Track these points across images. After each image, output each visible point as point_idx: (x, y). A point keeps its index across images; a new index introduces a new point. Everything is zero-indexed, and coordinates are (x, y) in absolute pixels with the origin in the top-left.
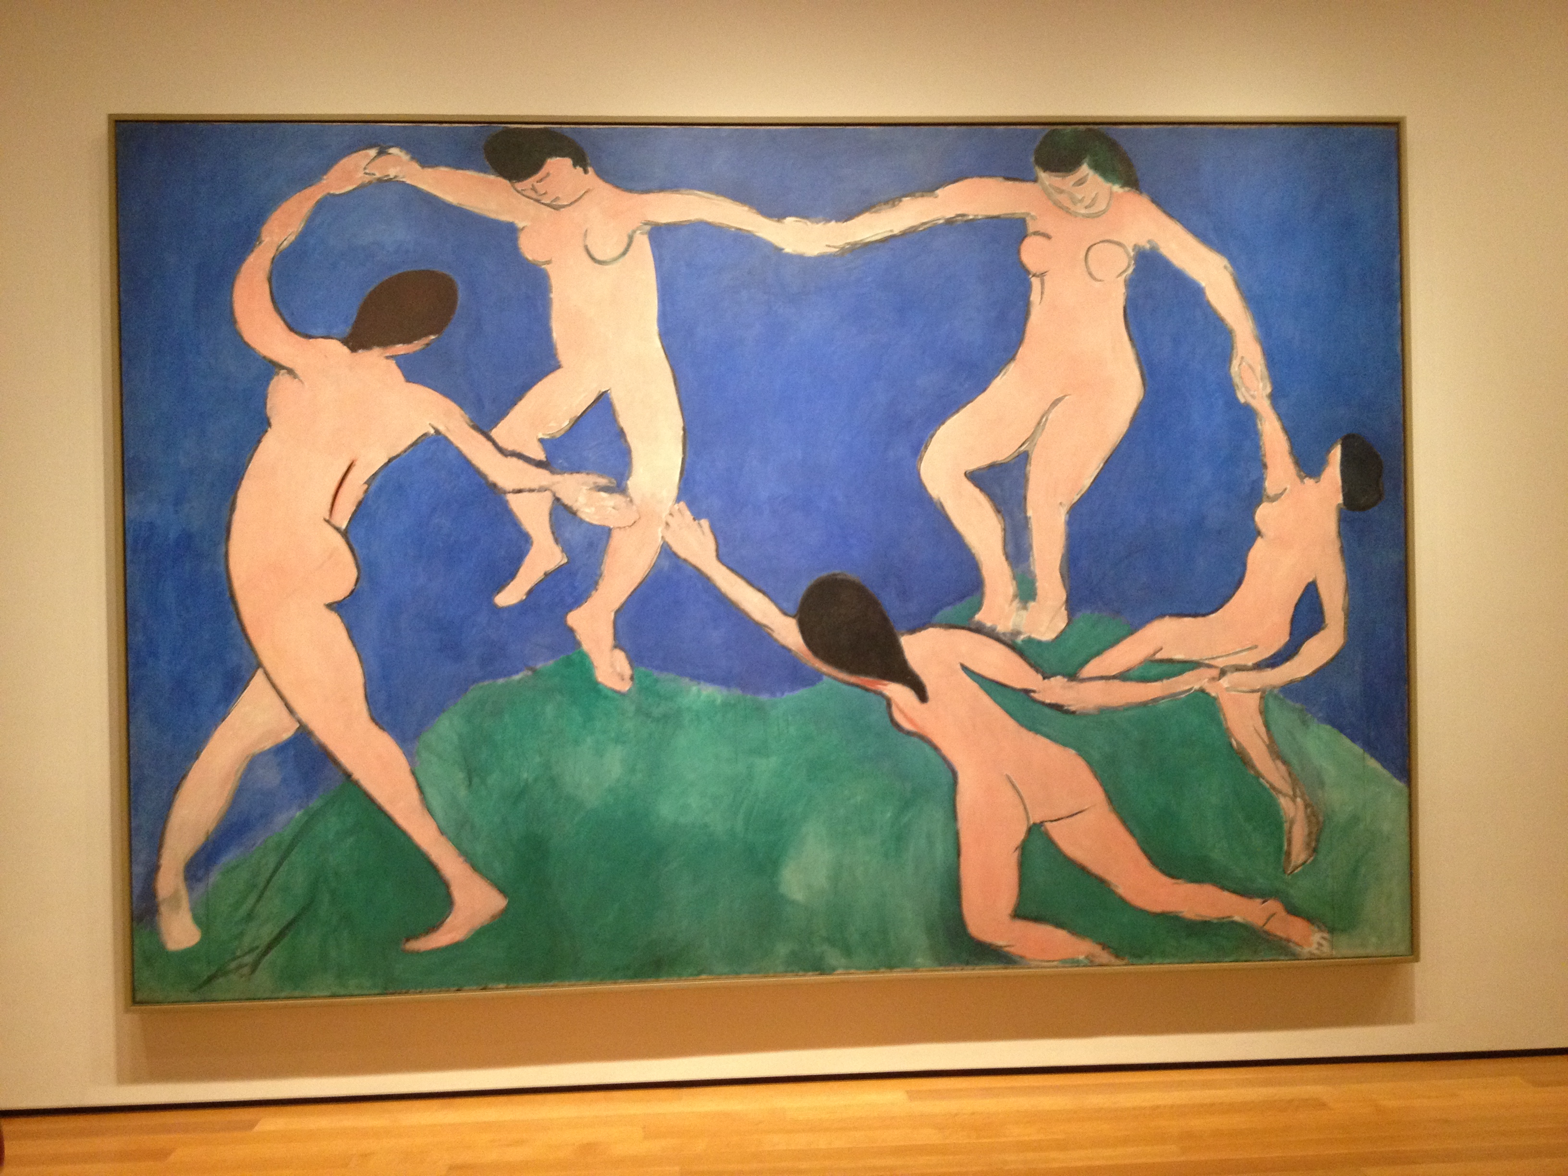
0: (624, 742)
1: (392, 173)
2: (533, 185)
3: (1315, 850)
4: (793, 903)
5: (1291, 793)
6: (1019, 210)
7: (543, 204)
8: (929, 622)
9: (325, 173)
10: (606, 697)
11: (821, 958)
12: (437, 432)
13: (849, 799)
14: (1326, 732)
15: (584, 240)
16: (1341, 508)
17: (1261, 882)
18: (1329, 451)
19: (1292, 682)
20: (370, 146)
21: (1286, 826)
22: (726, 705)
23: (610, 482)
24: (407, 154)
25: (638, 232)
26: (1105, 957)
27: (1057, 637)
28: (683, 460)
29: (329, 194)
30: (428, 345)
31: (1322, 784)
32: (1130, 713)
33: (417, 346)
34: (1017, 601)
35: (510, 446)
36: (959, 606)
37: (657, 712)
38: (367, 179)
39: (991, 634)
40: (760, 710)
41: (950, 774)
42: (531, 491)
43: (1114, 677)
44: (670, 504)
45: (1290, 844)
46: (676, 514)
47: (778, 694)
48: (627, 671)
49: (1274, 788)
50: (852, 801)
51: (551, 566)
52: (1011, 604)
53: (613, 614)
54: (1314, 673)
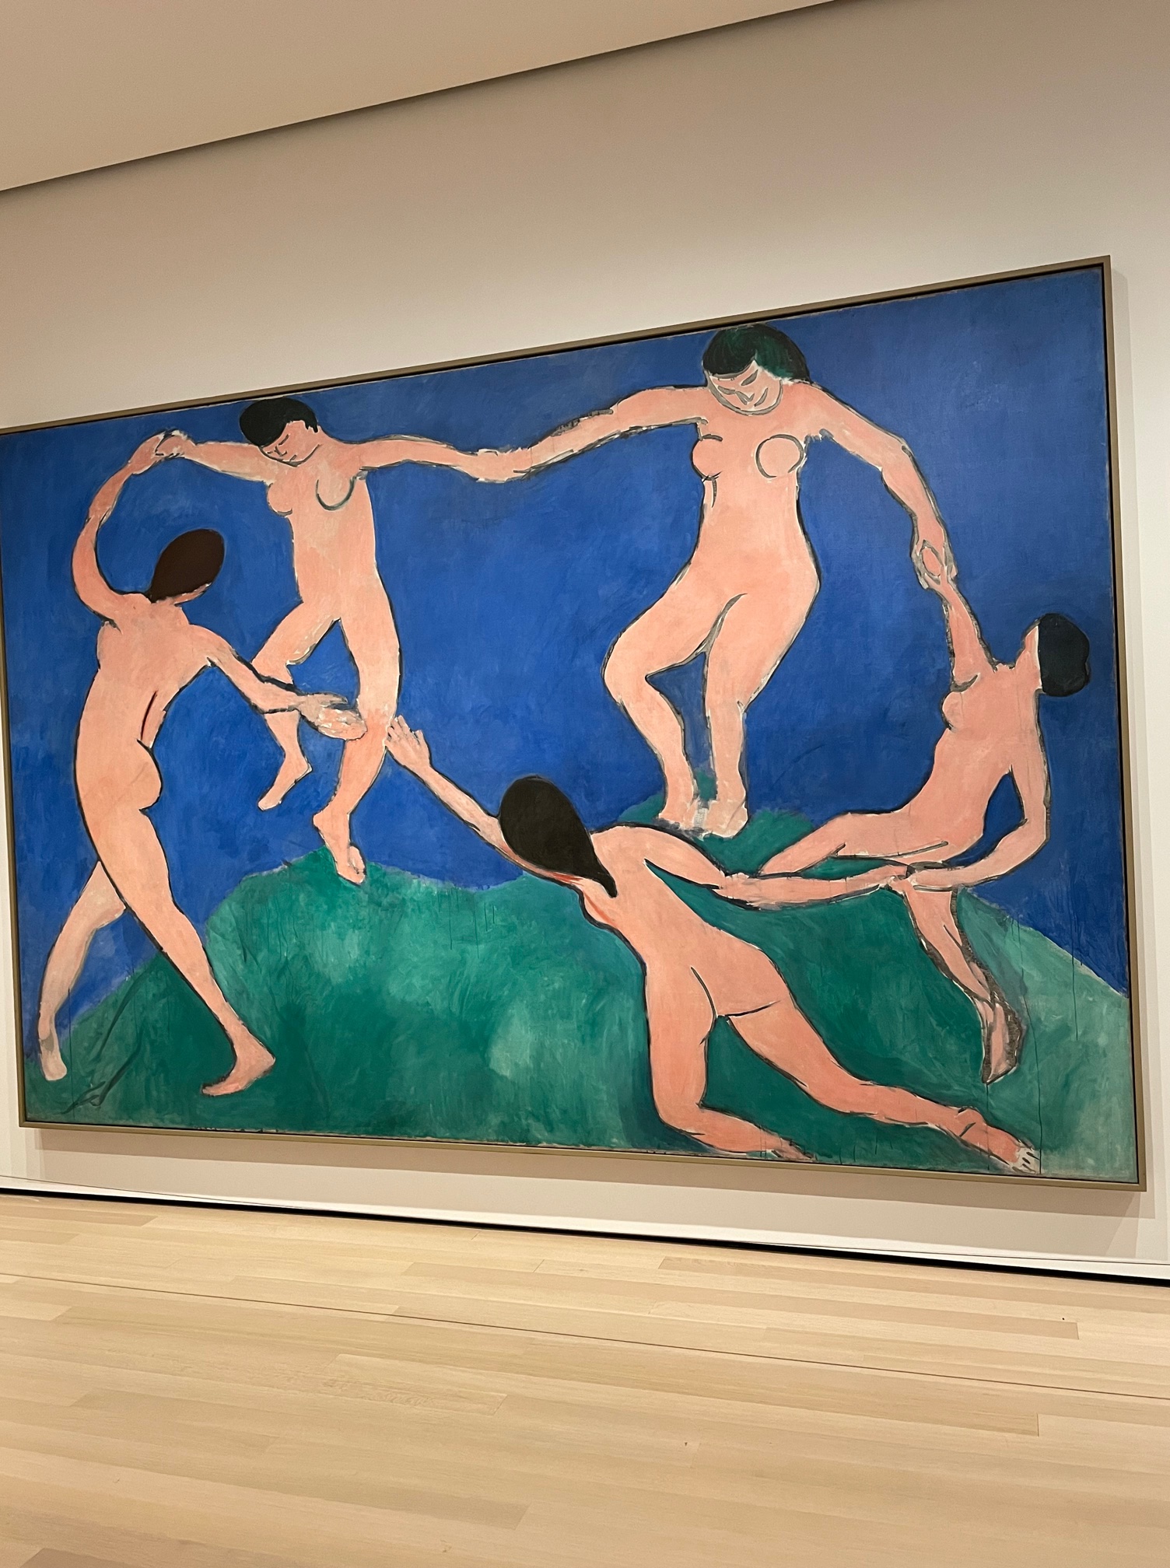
0: (360, 928)
1: (175, 451)
2: (276, 448)
3: (1018, 1060)
4: (502, 1078)
5: (989, 998)
6: (690, 416)
7: (285, 463)
8: (616, 821)
9: (129, 459)
10: (345, 888)
11: (528, 1131)
12: (213, 664)
13: (548, 985)
14: (1028, 934)
15: (317, 490)
16: (1040, 695)
17: (957, 1089)
18: (1025, 634)
19: (987, 880)
20: (159, 433)
21: (984, 1033)
22: (441, 895)
23: (343, 700)
24: (185, 434)
25: (358, 478)
26: (792, 1152)
27: (737, 835)
28: (400, 677)
29: (132, 474)
30: (204, 592)
31: (1025, 990)
32: (814, 910)
33: (197, 593)
34: (699, 799)
35: (265, 673)
36: (644, 805)
37: (385, 901)
38: (159, 458)
39: (675, 832)
40: (470, 903)
41: (639, 965)
42: (283, 710)
43: (796, 874)
44: (391, 717)
45: (988, 1052)
46: (397, 727)
47: (485, 887)
48: (361, 866)
49: (969, 992)
50: (551, 988)
51: (300, 776)
52: (691, 804)
53: (348, 816)
54: (1012, 871)
